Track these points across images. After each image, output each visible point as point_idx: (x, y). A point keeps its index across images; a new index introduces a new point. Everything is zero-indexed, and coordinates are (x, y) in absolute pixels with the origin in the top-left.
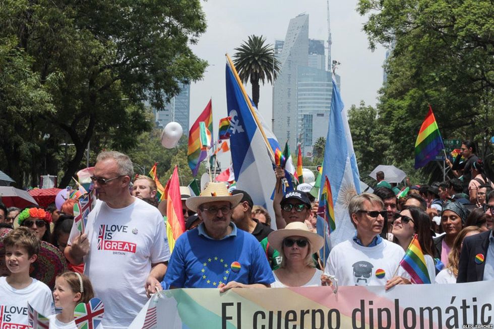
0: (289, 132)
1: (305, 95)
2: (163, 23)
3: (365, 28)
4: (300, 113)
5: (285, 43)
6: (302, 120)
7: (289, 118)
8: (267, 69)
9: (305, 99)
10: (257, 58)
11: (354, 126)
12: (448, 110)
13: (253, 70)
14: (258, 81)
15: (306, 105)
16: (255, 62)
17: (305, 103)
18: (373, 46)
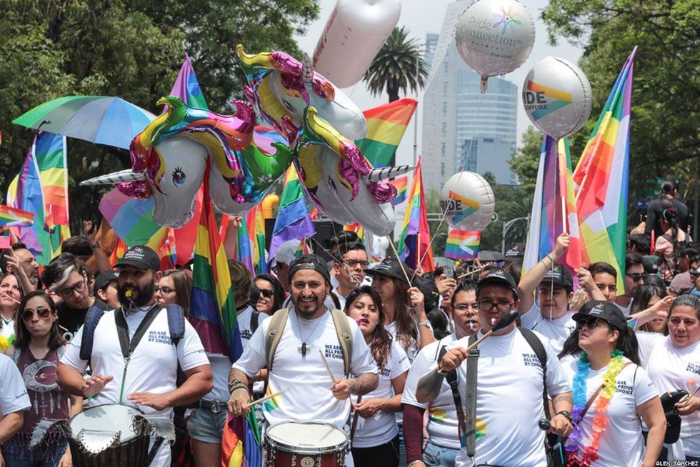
0: (443, 164)
1: (467, 111)
2: (258, 5)
3: (544, 16)
4: (459, 138)
5: (440, 39)
6: (463, 147)
7: (444, 144)
8: (411, 73)
9: (466, 117)
10: (396, 58)
11: (531, 156)
12: (664, 135)
13: (390, 74)
14: (397, 91)
15: (468, 126)
16: (394, 64)
17: (467, 123)
18: (553, 42)
